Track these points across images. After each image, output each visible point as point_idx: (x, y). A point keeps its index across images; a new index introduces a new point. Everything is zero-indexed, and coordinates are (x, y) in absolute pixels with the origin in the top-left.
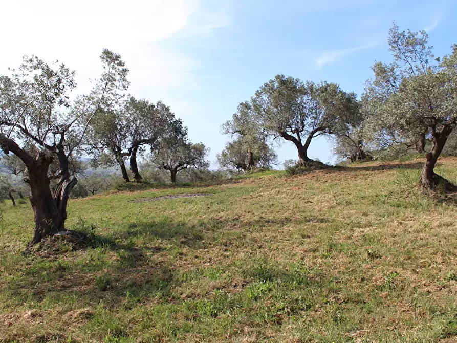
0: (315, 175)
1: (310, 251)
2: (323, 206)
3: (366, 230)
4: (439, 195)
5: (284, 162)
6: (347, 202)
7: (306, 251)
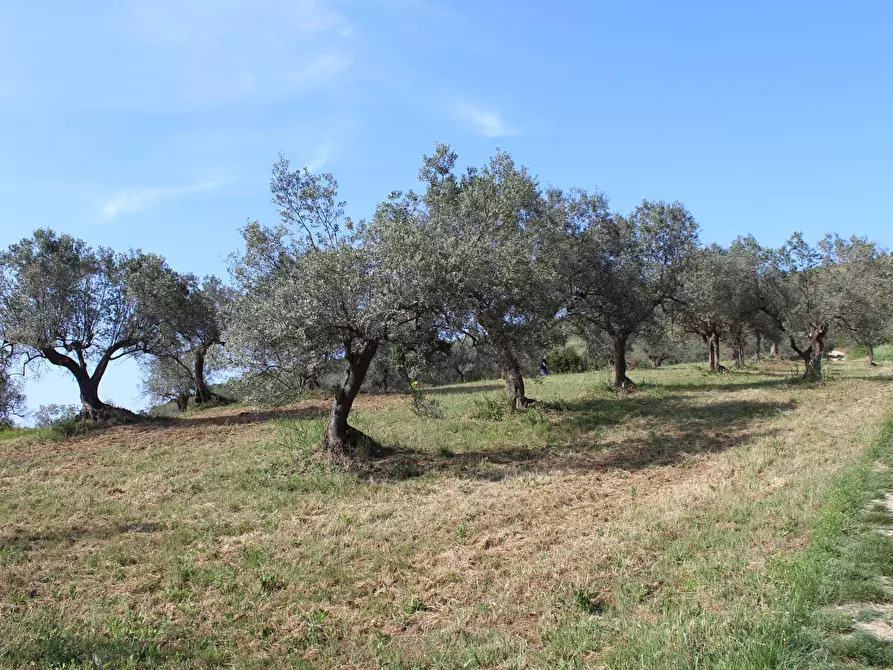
0: (117, 435)
1: (144, 590)
2: (147, 497)
3: (243, 538)
4: (360, 464)
5: (38, 410)
6: (193, 487)
7: (135, 592)
